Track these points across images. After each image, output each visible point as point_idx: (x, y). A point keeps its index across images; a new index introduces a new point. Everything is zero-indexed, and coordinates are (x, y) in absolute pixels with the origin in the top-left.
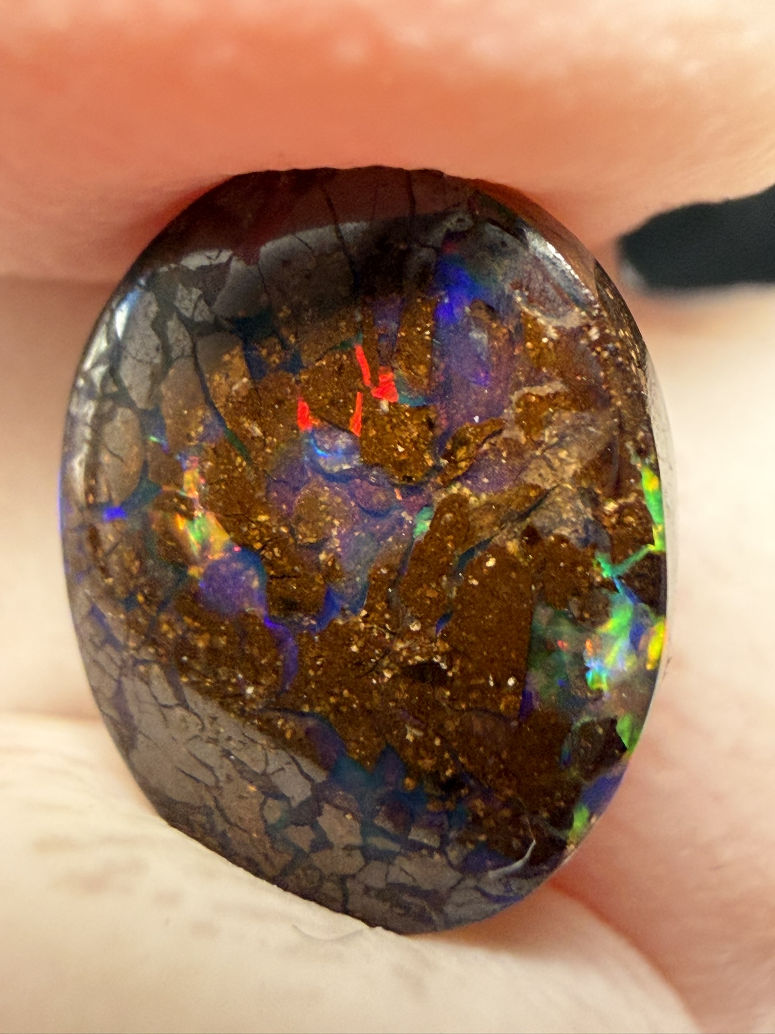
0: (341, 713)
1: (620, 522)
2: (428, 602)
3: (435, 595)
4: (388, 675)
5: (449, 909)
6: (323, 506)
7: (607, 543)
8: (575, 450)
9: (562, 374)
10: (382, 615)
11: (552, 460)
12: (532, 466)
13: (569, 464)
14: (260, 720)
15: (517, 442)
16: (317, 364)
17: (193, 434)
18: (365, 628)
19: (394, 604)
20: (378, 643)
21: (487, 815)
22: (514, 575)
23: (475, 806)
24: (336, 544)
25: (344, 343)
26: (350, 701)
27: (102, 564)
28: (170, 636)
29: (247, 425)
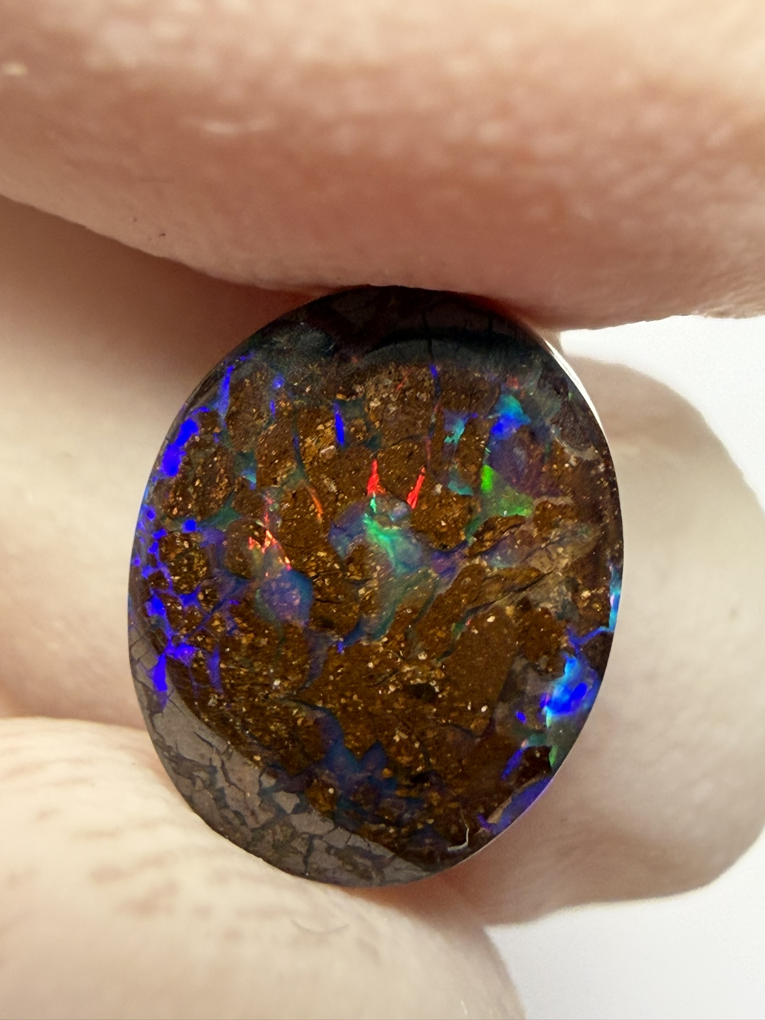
0: (347, 711)
1: (589, 607)
2: (437, 640)
3: (443, 635)
4: (392, 689)
5: (387, 871)
6: (372, 554)
7: (576, 618)
8: (570, 548)
9: (573, 492)
10: (399, 643)
11: (552, 553)
12: (537, 554)
13: (564, 558)
14: (279, 706)
15: (531, 536)
16: (393, 448)
17: (278, 479)
18: (383, 652)
19: (410, 636)
20: (390, 663)
21: (439, 806)
22: (506, 631)
23: (432, 797)
24: (374, 584)
25: (418, 436)
26: (358, 704)
27: (173, 564)
28: (219, 630)
29: (325, 481)
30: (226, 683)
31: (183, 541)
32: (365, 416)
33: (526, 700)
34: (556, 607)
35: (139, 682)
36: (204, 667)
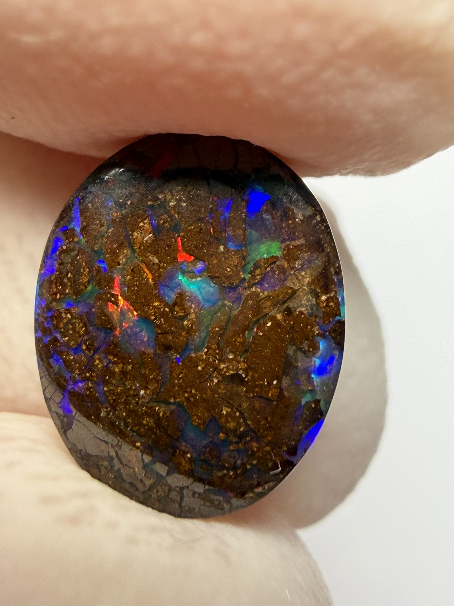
0: (190, 401)
1: (327, 305)
2: (238, 344)
3: (242, 340)
4: (216, 381)
5: (233, 501)
6: (188, 298)
7: (322, 315)
8: (308, 271)
9: (304, 236)
10: (215, 350)
11: (298, 276)
12: (289, 278)
13: (306, 278)
14: (146, 407)
15: (283, 267)
16: (189, 228)
17: (121, 262)
18: (206, 358)
19: (221, 345)
20: (211, 365)
21: (258, 450)
22: (279, 330)
23: (253, 446)
24: (193, 316)
25: (203, 218)
26: (195, 395)
27: (62, 330)
28: (100, 366)
29: (150, 257)
30: (110, 400)
31: (66, 314)
32: (168, 212)
33: (300, 372)
34: (307, 310)
35: (53, 412)
36: (94, 393)
